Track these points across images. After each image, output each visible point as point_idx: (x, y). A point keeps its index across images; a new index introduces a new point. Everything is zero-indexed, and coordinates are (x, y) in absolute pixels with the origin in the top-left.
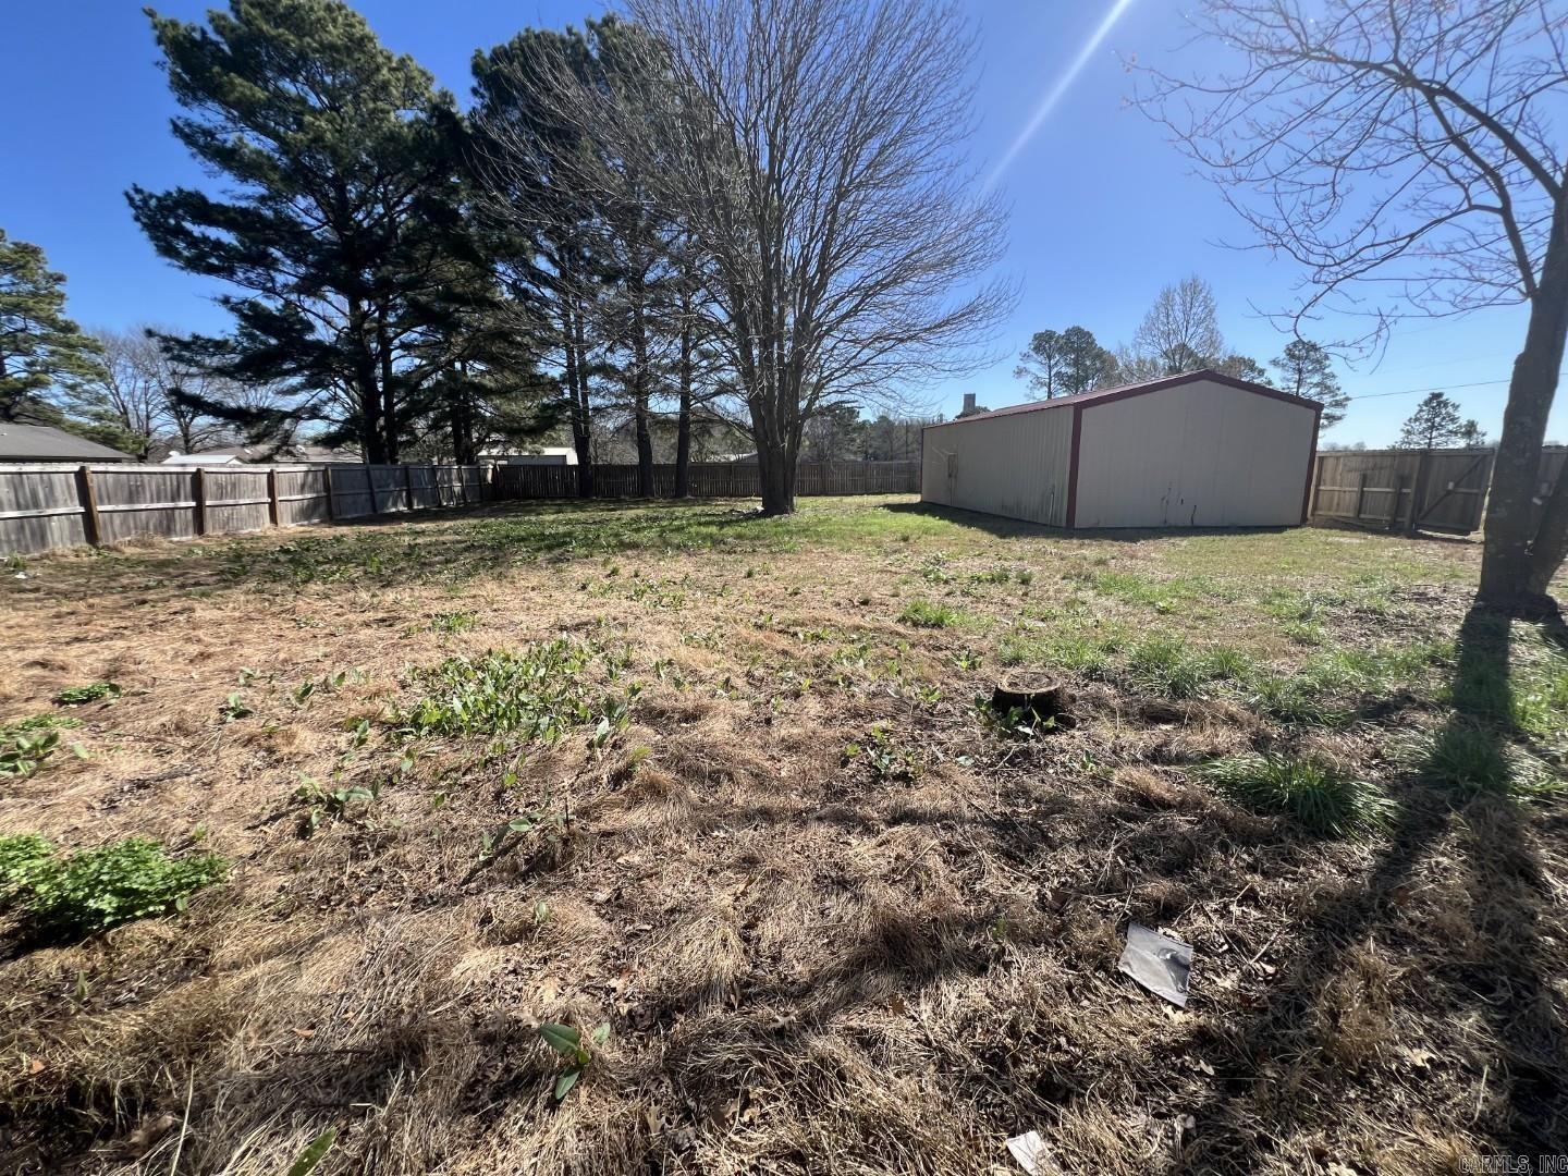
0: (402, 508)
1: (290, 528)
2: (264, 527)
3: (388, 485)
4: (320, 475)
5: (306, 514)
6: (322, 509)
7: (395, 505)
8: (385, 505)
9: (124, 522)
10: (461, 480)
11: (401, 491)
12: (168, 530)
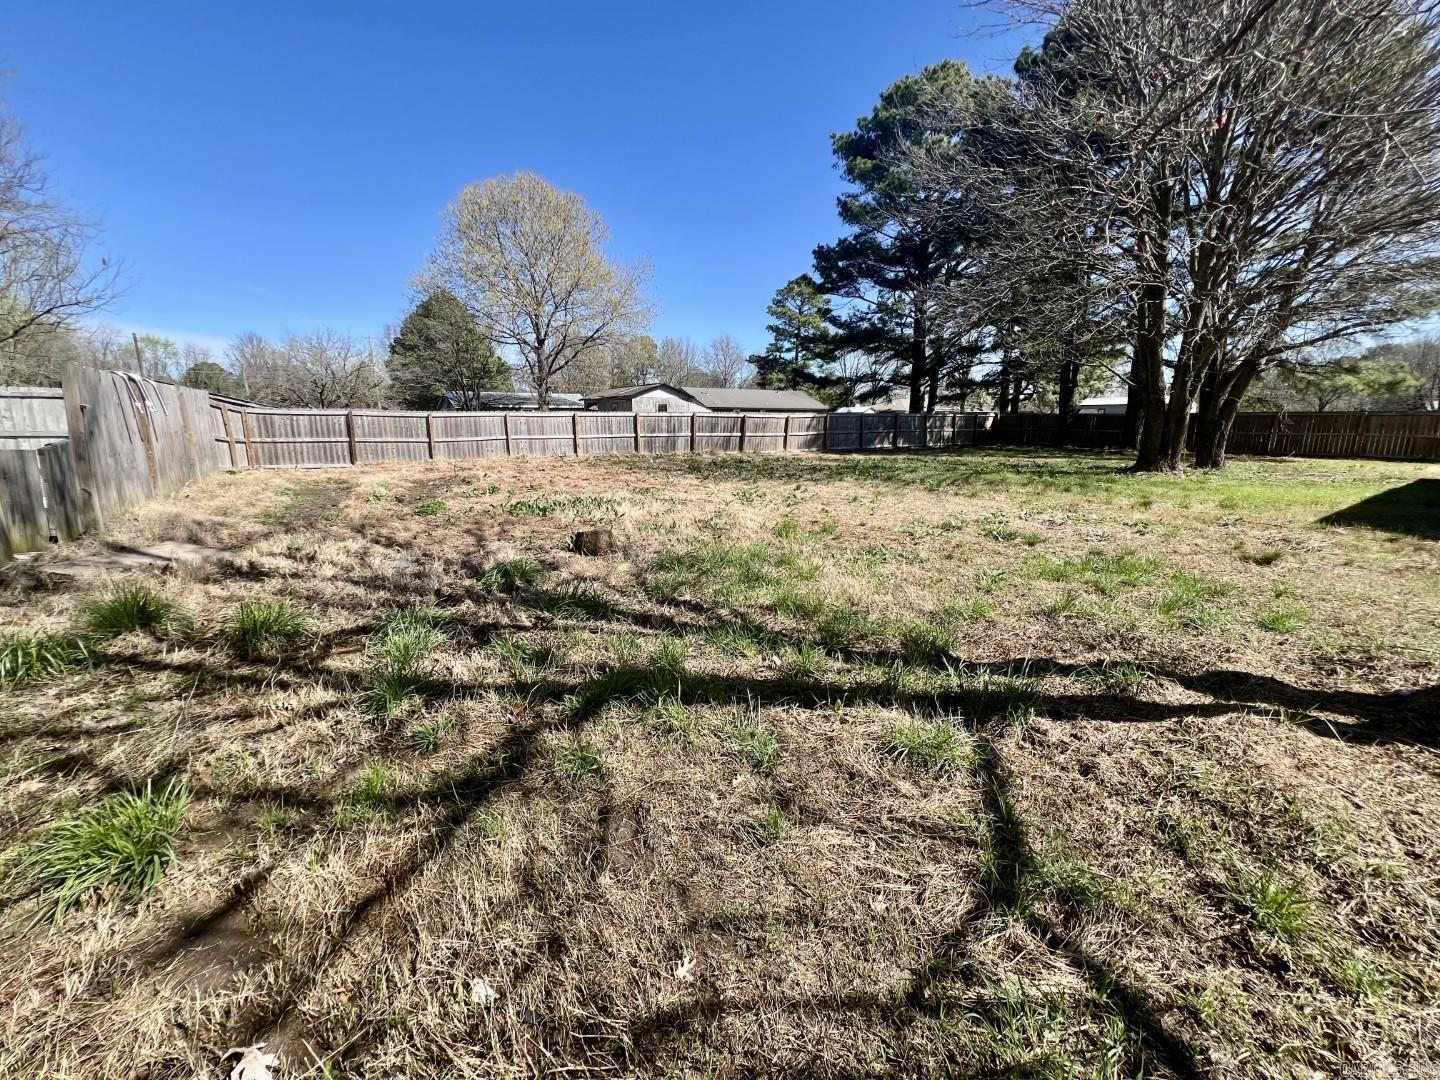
0: (886, 445)
1: (794, 451)
2: (779, 452)
3: (878, 428)
4: (822, 420)
5: (809, 444)
6: (820, 442)
7: (881, 442)
8: (872, 441)
9: (707, 442)
10: (953, 426)
11: (889, 433)
12: (727, 448)
